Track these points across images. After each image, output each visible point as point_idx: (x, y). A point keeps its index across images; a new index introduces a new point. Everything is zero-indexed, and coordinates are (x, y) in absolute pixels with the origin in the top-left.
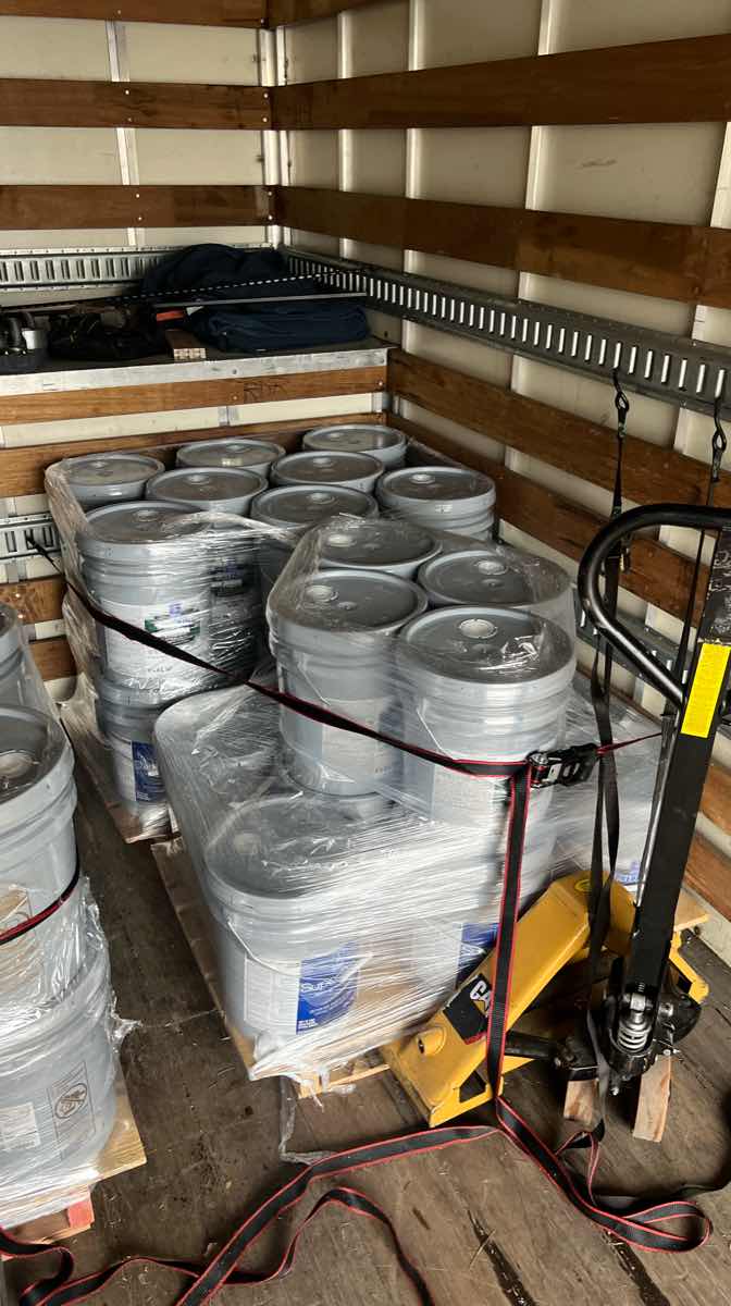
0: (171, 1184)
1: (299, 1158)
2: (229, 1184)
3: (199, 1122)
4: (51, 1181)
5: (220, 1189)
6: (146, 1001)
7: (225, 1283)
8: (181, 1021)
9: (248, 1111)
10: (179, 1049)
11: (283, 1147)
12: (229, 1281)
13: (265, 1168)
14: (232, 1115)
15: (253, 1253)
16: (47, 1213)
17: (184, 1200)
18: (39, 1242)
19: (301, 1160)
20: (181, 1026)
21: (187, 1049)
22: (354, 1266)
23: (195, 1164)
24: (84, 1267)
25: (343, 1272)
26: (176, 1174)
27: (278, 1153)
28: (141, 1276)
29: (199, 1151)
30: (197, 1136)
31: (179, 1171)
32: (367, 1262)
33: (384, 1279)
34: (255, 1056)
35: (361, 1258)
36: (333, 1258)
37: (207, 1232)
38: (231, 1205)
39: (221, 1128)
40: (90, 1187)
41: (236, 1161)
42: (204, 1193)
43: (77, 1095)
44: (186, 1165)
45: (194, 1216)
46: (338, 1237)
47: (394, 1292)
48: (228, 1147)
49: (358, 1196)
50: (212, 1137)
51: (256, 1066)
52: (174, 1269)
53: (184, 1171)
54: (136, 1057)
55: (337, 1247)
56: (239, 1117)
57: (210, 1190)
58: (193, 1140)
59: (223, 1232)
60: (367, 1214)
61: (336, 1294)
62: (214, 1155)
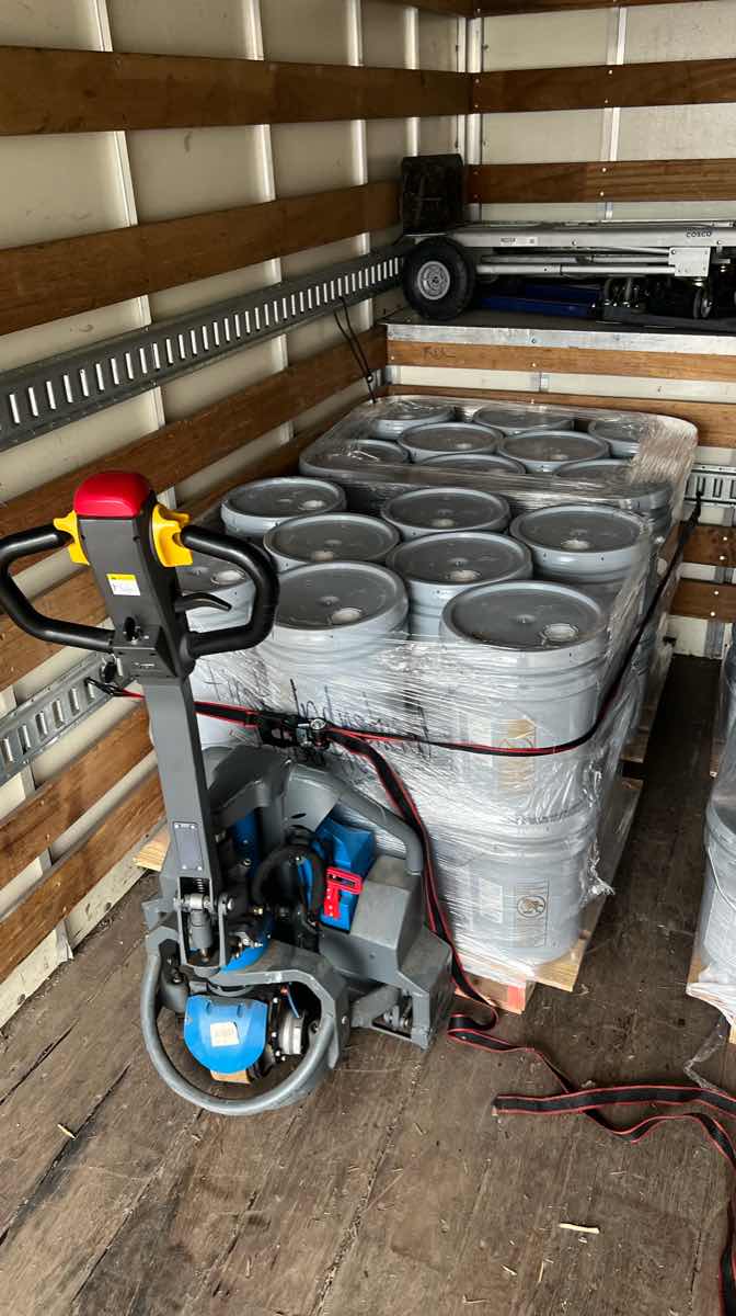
0: (590, 1028)
1: (697, 1079)
2: (631, 1057)
3: (638, 1003)
4: (504, 958)
5: (623, 1055)
6: (656, 899)
7: (584, 1111)
8: (674, 929)
9: (682, 1022)
10: (658, 948)
11: (692, 1063)
12: (588, 1112)
13: (667, 1066)
14: (667, 1018)
15: (618, 1111)
16: (494, 979)
17: (593, 1044)
18: (484, 998)
19: (698, 1081)
20: (671, 933)
21: (663, 950)
22: (690, 1179)
23: (615, 1028)
24: (500, 1032)
25: (677, 1176)
26: (598, 1024)
27: (684, 1064)
28: (533, 1065)
29: (626, 1022)
30: (631, 1011)
31: (602, 1023)
32: (702, 1186)
33: (708, 1206)
34: (700, 977)
35: (698, 1178)
36: (677, 1161)
37: (595, 1072)
38: (623, 1072)
39: (652, 1018)
40: (528, 982)
41: (647, 1047)
42: (610, 1050)
43: (536, 903)
44: (609, 1023)
45: (594, 1058)
46: (691, 1152)
47: (709, 1220)
48: (649, 1034)
49: (724, 1136)
50: (640, 1020)
51: (695, 985)
52: (557, 1078)
53: (605, 1026)
54: (622, 933)
55: (685, 1157)
56: (671, 1021)
57: (616, 1050)
58: (625, 1012)
59: (606, 1081)
60: (725, 1155)
61: (661, 1184)
62: (634, 1032)
